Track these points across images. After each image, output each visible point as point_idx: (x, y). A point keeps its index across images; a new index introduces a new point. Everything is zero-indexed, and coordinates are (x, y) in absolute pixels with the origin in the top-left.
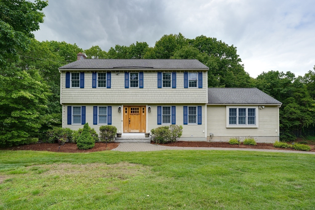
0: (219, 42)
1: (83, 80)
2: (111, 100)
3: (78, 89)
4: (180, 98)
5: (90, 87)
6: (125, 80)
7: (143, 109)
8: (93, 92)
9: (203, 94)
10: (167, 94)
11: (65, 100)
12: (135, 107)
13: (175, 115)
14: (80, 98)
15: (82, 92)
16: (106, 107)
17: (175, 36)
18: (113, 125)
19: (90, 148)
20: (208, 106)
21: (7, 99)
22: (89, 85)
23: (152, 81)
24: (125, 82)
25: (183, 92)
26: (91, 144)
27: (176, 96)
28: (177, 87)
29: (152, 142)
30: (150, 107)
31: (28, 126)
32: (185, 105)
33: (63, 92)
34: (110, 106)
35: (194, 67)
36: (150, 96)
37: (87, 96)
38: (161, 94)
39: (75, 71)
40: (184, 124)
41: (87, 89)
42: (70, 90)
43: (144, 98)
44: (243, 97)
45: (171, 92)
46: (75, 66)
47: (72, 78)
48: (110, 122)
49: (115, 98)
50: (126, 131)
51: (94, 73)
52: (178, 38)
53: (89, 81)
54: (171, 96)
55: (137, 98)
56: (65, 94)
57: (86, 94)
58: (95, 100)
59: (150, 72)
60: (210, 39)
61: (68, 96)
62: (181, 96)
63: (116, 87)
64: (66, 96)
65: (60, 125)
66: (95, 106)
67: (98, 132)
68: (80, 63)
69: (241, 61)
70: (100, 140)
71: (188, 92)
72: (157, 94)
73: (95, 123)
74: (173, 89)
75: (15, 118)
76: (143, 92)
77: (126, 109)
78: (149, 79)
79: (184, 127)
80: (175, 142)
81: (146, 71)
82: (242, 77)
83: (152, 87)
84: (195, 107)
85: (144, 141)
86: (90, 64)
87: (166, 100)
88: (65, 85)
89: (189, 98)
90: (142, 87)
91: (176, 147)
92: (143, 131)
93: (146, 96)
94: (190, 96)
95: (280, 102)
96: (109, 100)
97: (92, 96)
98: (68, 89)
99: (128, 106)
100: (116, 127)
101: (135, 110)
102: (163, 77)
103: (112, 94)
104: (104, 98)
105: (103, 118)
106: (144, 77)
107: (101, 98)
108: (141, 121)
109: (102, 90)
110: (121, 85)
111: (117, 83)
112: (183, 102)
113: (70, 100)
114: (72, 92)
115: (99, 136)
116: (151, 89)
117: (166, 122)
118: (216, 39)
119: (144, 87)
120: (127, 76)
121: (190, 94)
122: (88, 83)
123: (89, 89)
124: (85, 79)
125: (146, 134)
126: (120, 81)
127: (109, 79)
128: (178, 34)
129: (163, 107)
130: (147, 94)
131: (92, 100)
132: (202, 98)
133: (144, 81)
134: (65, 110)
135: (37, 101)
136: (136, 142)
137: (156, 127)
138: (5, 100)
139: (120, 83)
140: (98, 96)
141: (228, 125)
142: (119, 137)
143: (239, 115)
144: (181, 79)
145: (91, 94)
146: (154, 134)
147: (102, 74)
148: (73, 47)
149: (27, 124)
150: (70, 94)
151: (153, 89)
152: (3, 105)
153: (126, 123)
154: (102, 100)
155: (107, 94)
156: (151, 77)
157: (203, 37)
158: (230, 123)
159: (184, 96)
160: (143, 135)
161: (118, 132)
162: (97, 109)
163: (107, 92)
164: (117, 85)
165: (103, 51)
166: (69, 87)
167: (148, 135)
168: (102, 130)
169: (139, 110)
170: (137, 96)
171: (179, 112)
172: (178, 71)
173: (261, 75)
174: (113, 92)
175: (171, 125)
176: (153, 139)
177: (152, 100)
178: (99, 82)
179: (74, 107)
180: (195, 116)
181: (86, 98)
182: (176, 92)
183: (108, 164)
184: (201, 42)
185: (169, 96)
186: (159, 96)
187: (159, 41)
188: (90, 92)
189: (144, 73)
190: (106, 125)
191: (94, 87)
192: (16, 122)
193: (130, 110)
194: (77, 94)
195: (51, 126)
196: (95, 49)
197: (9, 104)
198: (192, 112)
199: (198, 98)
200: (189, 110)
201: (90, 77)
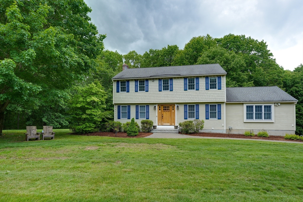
0: (248, 38)
1: (128, 86)
2: (149, 101)
3: (125, 93)
4: (202, 98)
5: (133, 91)
6: (159, 85)
7: (173, 107)
8: (135, 95)
9: (222, 94)
10: (192, 95)
11: (116, 101)
12: (166, 106)
13: (199, 112)
14: (127, 99)
15: (128, 95)
16: (145, 106)
17: (203, 37)
18: (151, 119)
19: (135, 135)
20: (226, 104)
21: (84, 102)
22: (132, 90)
23: (179, 85)
24: (159, 87)
25: (204, 93)
26: (136, 132)
27: (199, 96)
28: (199, 89)
29: (179, 133)
30: (178, 105)
31: (95, 120)
32: (207, 104)
33: (115, 95)
34: (148, 105)
35: (214, 72)
36: (178, 97)
37: (131, 98)
38: (187, 95)
39: (123, 80)
40: (206, 119)
41: (131, 93)
42: (120, 94)
43: (173, 99)
44: (261, 96)
45: (195, 93)
46: (123, 76)
47: (121, 85)
48: (148, 117)
49: (152, 99)
50: (160, 124)
51: (136, 81)
52: (206, 39)
53: (133, 87)
54: (195, 96)
55: (168, 99)
56: (116, 97)
57: (131, 96)
58: (137, 101)
59: (178, 78)
60: (237, 37)
61: (118, 98)
62: (203, 96)
63: (152, 91)
64: (117, 98)
65: (112, 119)
66: (137, 105)
67: (140, 125)
68: (126, 73)
69: (273, 56)
70: (141, 131)
71: (209, 93)
72: (184, 95)
73: (137, 118)
74: (197, 91)
75: (88, 114)
76: (173, 94)
77: (160, 107)
78: (177, 84)
79: (206, 121)
80: (198, 133)
81: (175, 78)
82: (273, 72)
83: (180, 90)
84: (216, 105)
85: (174, 132)
86: (133, 73)
87: (191, 100)
88: (116, 90)
89: (210, 98)
90: (172, 90)
91: (198, 137)
92: (173, 124)
93: (175, 97)
94: (210, 96)
95: (296, 100)
96: (147, 101)
97: (135, 98)
98: (118, 93)
99: (161, 105)
100: (153, 121)
101: (166, 108)
102: (189, 82)
103: (149, 96)
104: (144, 99)
105: (143, 114)
106: (173, 82)
107: (141, 99)
108: (171, 116)
109: (142, 93)
110: (156, 89)
111: (153, 88)
112: (205, 101)
113: (119, 101)
114: (121, 95)
115: (141, 127)
116: (179, 92)
117: (192, 117)
118: (244, 36)
119: (173, 90)
120: (160, 82)
121: (211, 94)
122: (132, 88)
123: (132, 93)
124: (130, 85)
125: (175, 127)
126: (155, 86)
127: (147, 85)
128: (206, 35)
129: (189, 105)
130: (176, 95)
131: (135, 101)
132: (221, 98)
133: (173, 85)
134: (116, 109)
135: (100, 103)
136: (168, 133)
137: (183, 121)
138: (82, 103)
139: (155, 88)
140: (139, 98)
141: (245, 120)
142: (155, 128)
143: (256, 111)
144: (203, 83)
145: (134, 96)
146: (181, 126)
147: (142, 81)
148: (115, 54)
149: (95, 118)
150: (119, 97)
151: (180, 92)
152: (82, 106)
153: (160, 118)
154: (142, 101)
155: (146, 96)
156: (179, 82)
157: (231, 35)
158: (247, 118)
159: (206, 96)
160: (172, 127)
161: (154, 124)
162: (138, 107)
163: (146, 94)
164: (153, 89)
165: (138, 54)
166: (119, 92)
167: (176, 127)
168: (143, 123)
169: (170, 108)
170: (168, 97)
171: (202, 110)
172: (201, 77)
173: (298, 68)
174: (150, 94)
175: (195, 120)
176: (180, 131)
177: (179, 100)
178: (140, 87)
179: (122, 106)
180: (216, 113)
181: (131, 99)
182: (199, 93)
183: (149, 144)
184: (229, 40)
185: (193, 96)
186: (185, 97)
187: (189, 43)
188: (134, 95)
189: (173, 79)
190: (145, 119)
191: (136, 91)
192: (89, 117)
193: (163, 108)
194: (124, 96)
195: (106, 120)
196: (132, 54)
197: (85, 106)
198: (213, 109)
199: (218, 98)
200: (210, 107)
201: (133, 84)
